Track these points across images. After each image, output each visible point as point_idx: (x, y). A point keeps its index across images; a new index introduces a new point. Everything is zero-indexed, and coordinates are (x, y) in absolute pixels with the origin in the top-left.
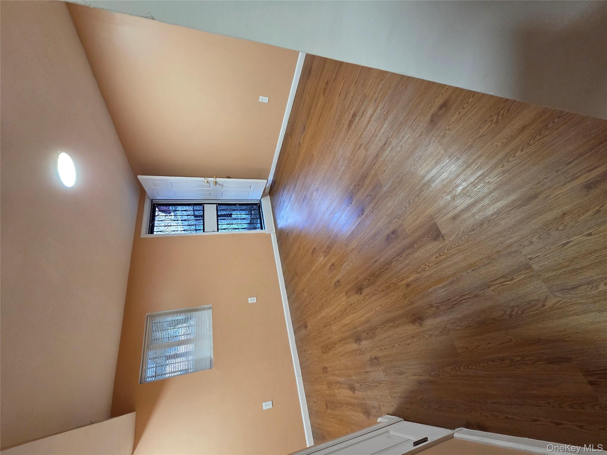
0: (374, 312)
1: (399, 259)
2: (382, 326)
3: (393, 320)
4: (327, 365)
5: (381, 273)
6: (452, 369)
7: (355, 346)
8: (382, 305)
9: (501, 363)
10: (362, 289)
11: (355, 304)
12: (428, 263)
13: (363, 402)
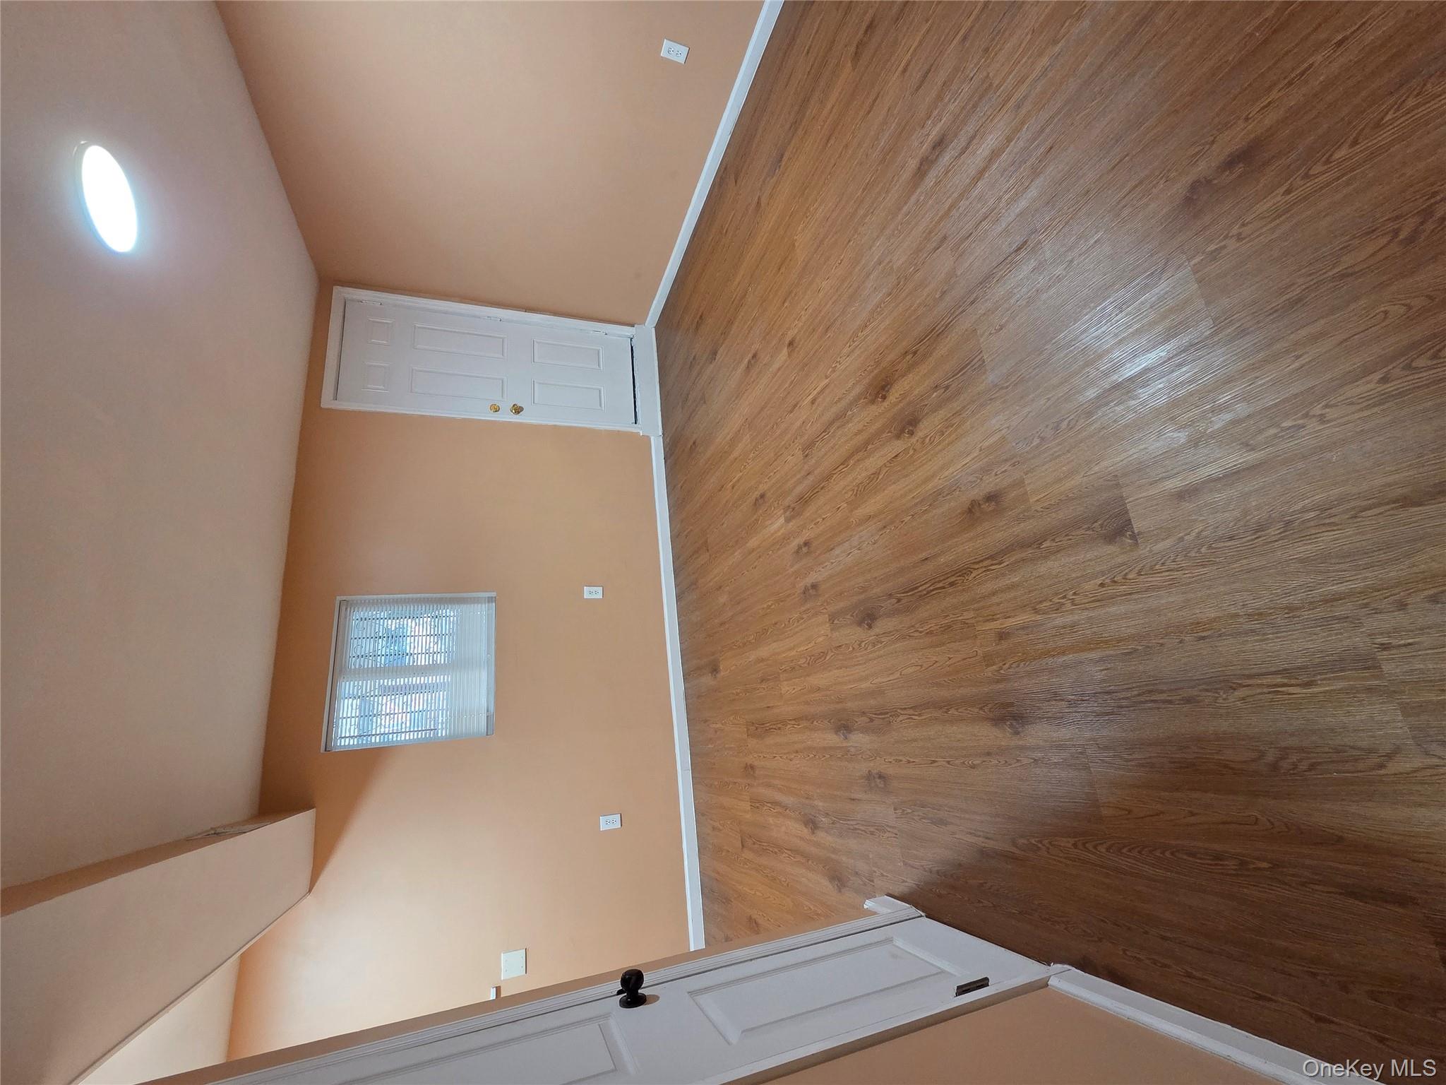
0: (897, 675)
1: (993, 567)
2: (911, 712)
3: (945, 706)
4: (756, 763)
5: (933, 590)
6: (1075, 845)
7: (832, 739)
8: (921, 666)
9: (1210, 862)
10: (876, 619)
11: (851, 649)
12: (1075, 594)
13: (833, 856)
